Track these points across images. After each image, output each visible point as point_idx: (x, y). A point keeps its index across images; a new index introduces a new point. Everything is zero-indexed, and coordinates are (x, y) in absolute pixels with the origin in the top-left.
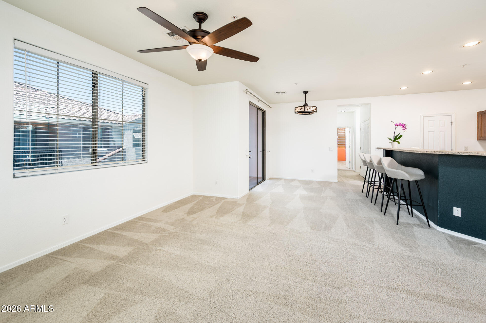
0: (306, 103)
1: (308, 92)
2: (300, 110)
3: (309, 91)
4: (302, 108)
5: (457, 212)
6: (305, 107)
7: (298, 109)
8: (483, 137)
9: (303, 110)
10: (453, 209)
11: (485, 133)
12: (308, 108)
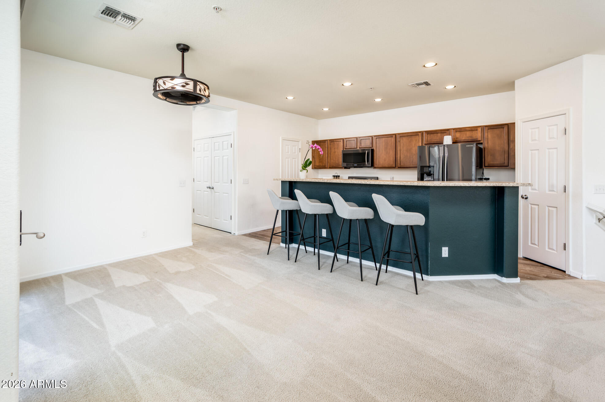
1: (189, 48)
2: (183, 86)
4: (187, 84)
5: (445, 252)
6: (196, 82)
7: (178, 84)
8: (318, 166)
9: (190, 88)
10: (442, 248)
11: (320, 162)
12: (202, 87)
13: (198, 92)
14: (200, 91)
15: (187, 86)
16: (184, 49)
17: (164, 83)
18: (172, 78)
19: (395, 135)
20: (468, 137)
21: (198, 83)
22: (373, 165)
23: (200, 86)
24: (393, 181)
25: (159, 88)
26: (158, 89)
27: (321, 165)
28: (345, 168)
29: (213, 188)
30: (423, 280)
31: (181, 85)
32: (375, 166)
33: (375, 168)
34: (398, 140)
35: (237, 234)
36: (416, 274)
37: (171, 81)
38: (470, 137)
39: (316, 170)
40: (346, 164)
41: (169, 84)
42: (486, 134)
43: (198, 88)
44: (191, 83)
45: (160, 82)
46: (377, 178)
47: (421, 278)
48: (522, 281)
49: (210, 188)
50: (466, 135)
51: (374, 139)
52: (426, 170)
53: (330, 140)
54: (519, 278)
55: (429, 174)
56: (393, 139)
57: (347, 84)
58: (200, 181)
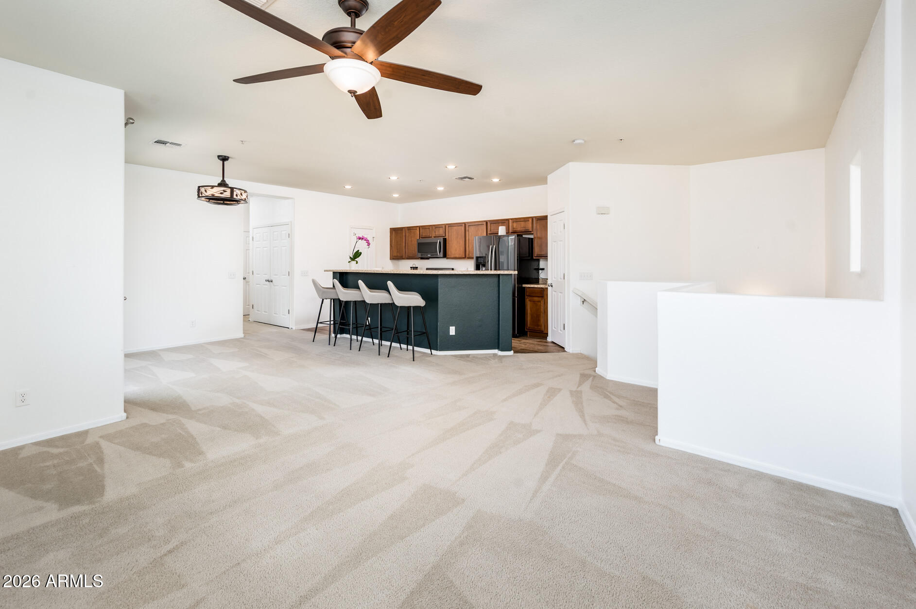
0: (223, 180)
1: (228, 157)
2: (221, 193)
3: (231, 158)
4: (225, 191)
5: (452, 331)
6: (232, 189)
7: (216, 192)
8: (396, 257)
9: (227, 194)
10: (449, 329)
11: (398, 252)
12: (239, 192)
13: (235, 197)
14: (237, 195)
15: (225, 193)
16: (224, 159)
17: (206, 191)
18: (213, 187)
19: (465, 224)
20: (523, 228)
21: (234, 189)
22: (445, 256)
23: (236, 192)
24: (467, 271)
25: (202, 195)
26: (200, 195)
27: (399, 255)
28: (422, 258)
29: (272, 281)
30: (432, 354)
31: (219, 192)
32: (447, 256)
33: (448, 258)
34: (467, 228)
35: (294, 328)
36: (432, 350)
37: (211, 189)
38: (524, 228)
39: (396, 262)
40: (420, 254)
41: (210, 192)
42: (535, 225)
43: (235, 193)
44: (229, 191)
45: (202, 190)
46: (453, 269)
47: (430, 352)
48: (515, 354)
49: (268, 281)
50: (521, 225)
51: (447, 226)
52: (481, 260)
53: (407, 227)
54: (512, 351)
55: (484, 265)
56: (463, 228)
57: (394, 178)
58: (259, 274)
